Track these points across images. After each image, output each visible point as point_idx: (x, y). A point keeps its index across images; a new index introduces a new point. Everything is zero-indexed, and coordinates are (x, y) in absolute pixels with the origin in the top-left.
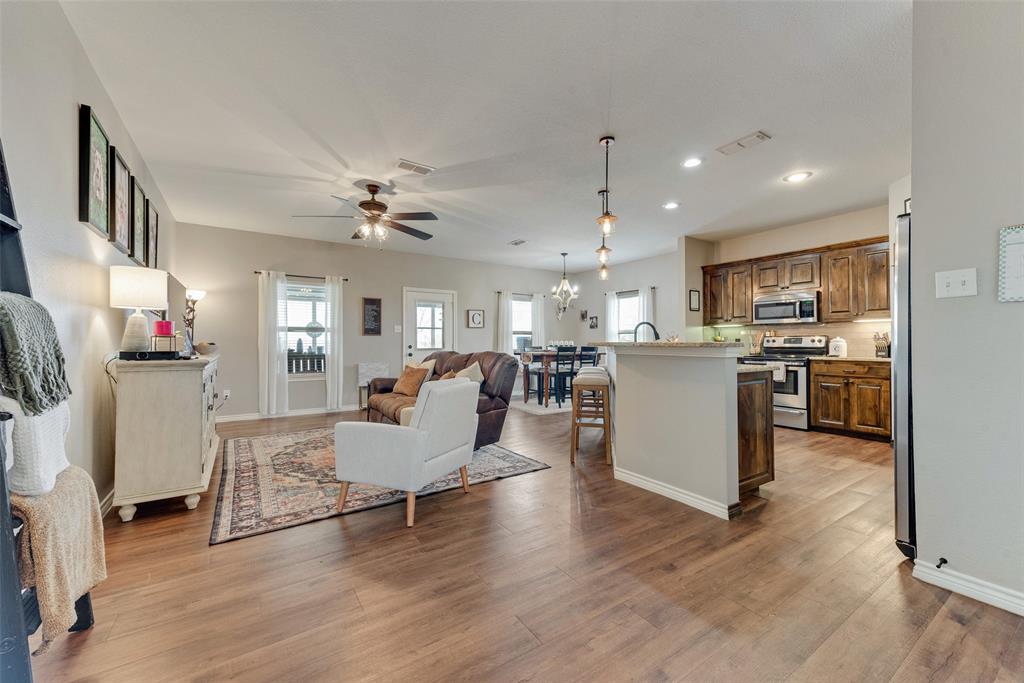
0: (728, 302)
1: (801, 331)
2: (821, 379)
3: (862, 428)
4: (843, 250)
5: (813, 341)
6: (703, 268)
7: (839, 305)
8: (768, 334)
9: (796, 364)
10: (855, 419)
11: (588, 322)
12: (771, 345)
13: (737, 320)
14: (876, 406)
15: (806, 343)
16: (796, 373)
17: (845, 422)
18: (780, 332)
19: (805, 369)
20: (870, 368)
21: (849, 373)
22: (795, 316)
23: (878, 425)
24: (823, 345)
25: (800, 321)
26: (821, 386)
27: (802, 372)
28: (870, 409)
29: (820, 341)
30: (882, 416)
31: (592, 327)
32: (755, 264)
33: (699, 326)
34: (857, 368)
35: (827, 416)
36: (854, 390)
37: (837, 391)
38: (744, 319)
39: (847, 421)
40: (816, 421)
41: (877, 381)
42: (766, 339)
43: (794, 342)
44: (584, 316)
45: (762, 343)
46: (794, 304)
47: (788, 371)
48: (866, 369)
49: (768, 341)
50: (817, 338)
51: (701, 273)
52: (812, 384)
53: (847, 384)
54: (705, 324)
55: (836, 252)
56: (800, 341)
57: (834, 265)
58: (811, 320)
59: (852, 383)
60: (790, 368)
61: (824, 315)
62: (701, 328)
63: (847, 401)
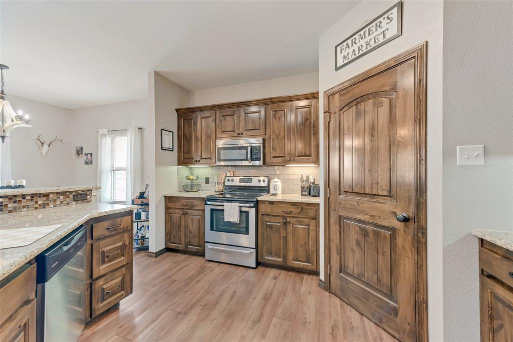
0: (197, 145)
1: (251, 172)
2: (266, 218)
3: (296, 264)
4: (281, 104)
5: (259, 181)
6: (177, 110)
7: (278, 150)
8: (228, 174)
9: (248, 205)
10: (291, 255)
11: (83, 158)
12: (230, 183)
13: (204, 161)
14: (306, 243)
15: (255, 183)
16: (247, 213)
17: (284, 259)
18: (237, 173)
19: (254, 210)
20: (302, 209)
21: (287, 213)
22: (247, 160)
23: (308, 261)
24: (265, 184)
25: (251, 164)
26: (266, 224)
27: (252, 212)
28: (302, 246)
29: (264, 181)
30: (310, 253)
31: (86, 163)
32: (217, 110)
33: (174, 165)
34: (292, 209)
35: (270, 254)
36: (290, 228)
37: (278, 229)
38: (209, 161)
39: (285, 258)
40: (262, 258)
41: (306, 221)
42: (227, 178)
43: (247, 182)
44: (79, 152)
45: (224, 182)
46: (246, 148)
47: (241, 212)
48: (299, 210)
49: (229, 180)
50: (262, 179)
51: (176, 115)
52: (259, 222)
53: (285, 223)
54: (179, 164)
55: (276, 105)
56: (250, 180)
57: (274, 115)
58: (257, 163)
59: (289, 223)
60: (243, 209)
61: (268, 160)
62: (177, 167)
63: (285, 238)
